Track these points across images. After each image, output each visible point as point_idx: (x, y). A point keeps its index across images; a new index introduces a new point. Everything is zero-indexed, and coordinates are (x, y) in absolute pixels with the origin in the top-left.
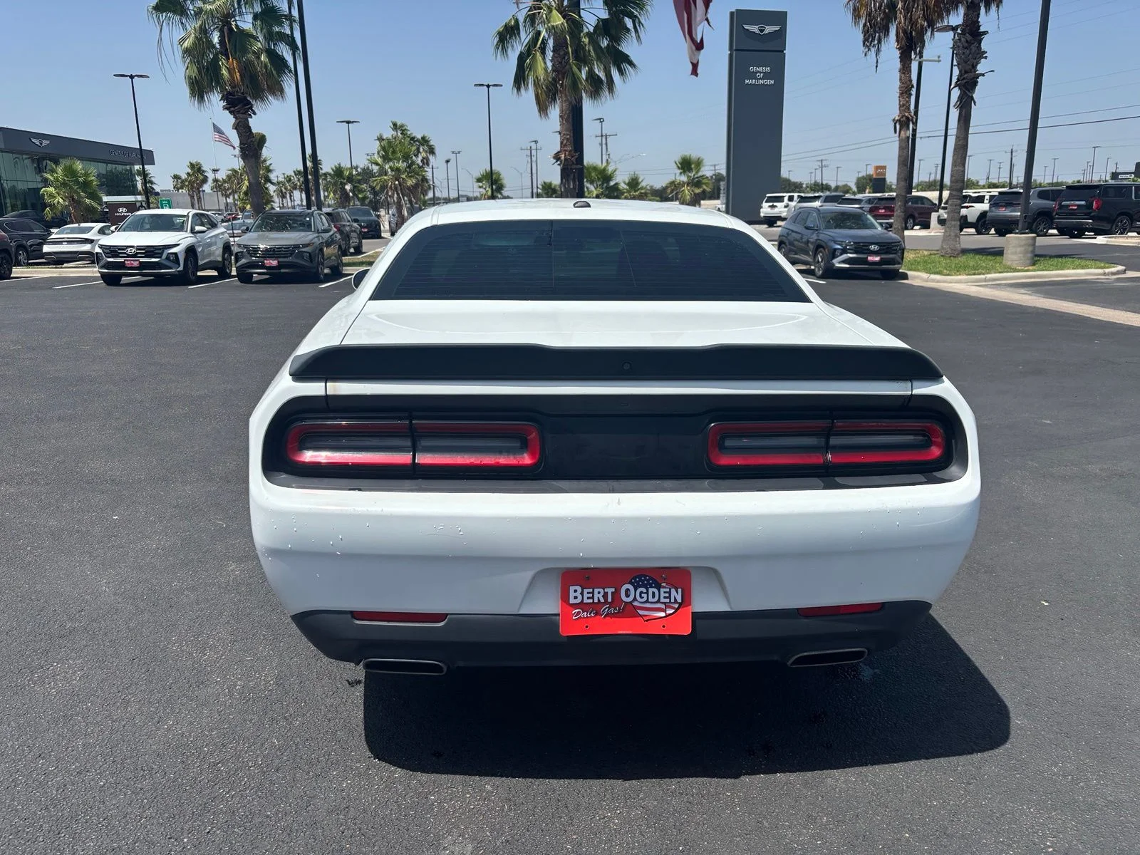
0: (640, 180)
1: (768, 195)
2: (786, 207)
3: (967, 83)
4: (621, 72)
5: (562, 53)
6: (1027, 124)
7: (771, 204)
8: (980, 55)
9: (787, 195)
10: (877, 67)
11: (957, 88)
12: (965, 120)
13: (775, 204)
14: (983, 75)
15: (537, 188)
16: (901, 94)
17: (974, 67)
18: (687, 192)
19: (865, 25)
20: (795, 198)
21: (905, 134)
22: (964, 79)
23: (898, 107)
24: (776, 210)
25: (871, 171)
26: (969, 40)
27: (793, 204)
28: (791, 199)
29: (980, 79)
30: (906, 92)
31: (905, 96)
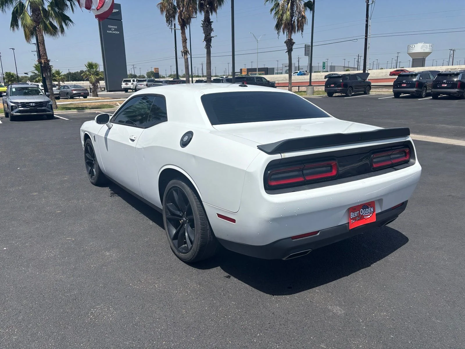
0: (60, 72)
1: (124, 79)
2: (132, 84)
3: (208, 40)
4: (66, 25)
5: (37, 13)
6: (231, 54)
7: (126, 83)
8: (212, 30)
9: (132, 80)
10: (172, 31)
11: (205, 41)
12: (209, 53)
13: (127, 83)
14: (213, 37)
15: (3, 74)
16: (183, 42)
17: (210, 34)
18: (93, 77)
19: (166, 15)
20: (135, 81)
21: (186, 57)
22: (207, 38)
23: (182, 47)
24: (128, 85)
25: (153, 70)
26: (207, 24)
27: (135, 83)
28: (134, 81)
29: (212, 39)
30: (185, 42)
31: (185, 43)
